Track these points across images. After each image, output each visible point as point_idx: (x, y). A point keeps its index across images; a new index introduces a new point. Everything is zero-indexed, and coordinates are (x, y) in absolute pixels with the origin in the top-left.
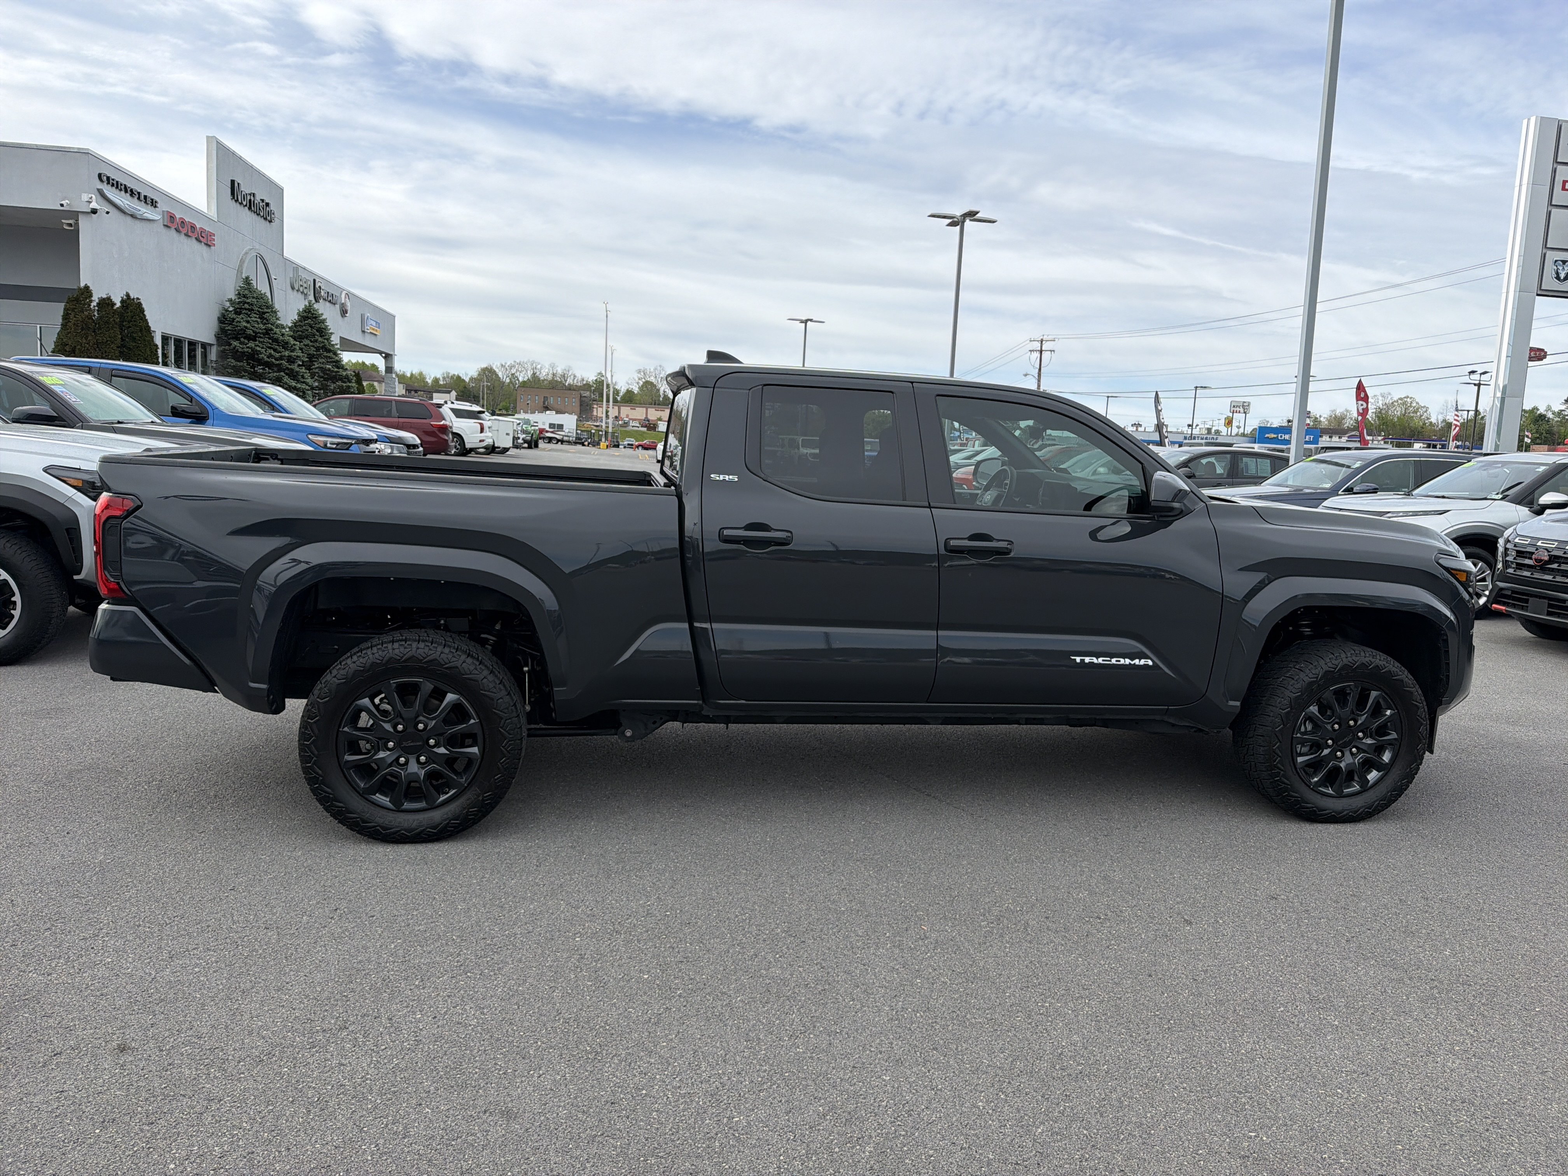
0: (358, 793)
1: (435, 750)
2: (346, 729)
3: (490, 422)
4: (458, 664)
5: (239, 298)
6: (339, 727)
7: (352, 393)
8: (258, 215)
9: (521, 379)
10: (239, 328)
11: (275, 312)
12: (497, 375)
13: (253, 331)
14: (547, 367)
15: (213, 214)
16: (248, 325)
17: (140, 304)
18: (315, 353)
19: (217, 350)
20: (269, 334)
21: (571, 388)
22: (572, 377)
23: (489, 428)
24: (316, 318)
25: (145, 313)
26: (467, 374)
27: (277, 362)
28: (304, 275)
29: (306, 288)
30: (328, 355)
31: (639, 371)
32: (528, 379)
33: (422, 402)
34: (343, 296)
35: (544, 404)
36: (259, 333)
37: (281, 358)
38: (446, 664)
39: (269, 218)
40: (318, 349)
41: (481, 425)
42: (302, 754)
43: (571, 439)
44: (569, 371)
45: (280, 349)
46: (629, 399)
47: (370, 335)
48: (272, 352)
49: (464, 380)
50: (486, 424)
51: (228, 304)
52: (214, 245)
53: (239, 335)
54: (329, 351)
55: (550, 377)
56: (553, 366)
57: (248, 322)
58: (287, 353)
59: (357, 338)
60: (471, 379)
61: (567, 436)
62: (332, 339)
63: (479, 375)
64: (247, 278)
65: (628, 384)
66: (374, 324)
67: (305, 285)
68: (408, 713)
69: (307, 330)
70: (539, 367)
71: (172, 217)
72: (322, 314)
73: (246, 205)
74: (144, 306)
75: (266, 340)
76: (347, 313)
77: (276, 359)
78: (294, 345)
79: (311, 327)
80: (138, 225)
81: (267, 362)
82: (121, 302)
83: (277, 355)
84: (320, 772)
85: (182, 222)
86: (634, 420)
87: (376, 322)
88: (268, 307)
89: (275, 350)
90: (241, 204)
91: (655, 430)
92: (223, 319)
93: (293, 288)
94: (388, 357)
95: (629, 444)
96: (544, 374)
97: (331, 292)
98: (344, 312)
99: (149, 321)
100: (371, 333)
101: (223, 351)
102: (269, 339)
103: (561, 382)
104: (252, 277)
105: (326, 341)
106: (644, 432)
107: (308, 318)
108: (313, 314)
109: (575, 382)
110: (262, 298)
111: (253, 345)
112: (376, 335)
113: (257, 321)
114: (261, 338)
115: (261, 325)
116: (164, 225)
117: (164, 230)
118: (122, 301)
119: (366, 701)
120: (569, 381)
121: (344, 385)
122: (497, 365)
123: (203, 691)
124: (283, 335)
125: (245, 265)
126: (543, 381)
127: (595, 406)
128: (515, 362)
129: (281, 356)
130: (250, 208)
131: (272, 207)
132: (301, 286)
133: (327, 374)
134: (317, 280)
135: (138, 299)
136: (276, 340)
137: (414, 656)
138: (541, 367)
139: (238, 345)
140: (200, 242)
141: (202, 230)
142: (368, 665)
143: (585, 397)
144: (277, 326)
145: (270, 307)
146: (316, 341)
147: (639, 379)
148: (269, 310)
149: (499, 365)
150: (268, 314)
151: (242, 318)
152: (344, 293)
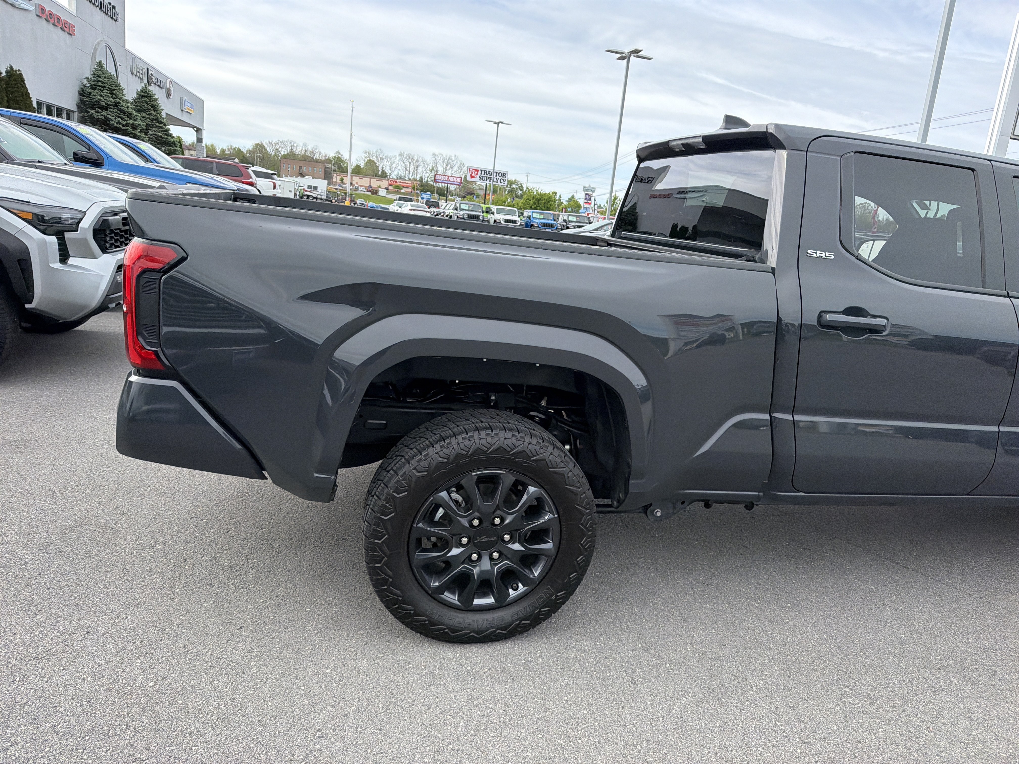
0: (427, 593)
1: (510, 546)
2: (420, 525)
3: (280, 182)
4: (546, 455)
5: (94, 77)
6: (413, 523)
7: (177, 155)
8: (107, 14)
9: (282, 153)
10: (95, 100)
11: (122, 90)
12: (266, 150)
13: (106, 103)
14: (301, 145)
15: (73, 9)
16: (102, 98)
17: (21, 75)
18: (150, 123)
19: (78, 116)
20: (117, 106)
21: (317, 161)
22: (319, 153)
23: (279, 186)
24: (150, 97)
25: (25, 82)
26: (245, 147)
27: (124, 128)
28: (140, 64)
29: (142, 74)
30: (160, 125)
31: (365, 152)
32: (288, 153)
33: (235, 164)
34: (168, 82)
35: (299, 171)
36: (110, 105)
37: (127, 125)
38: (534, 456)
39: (115, 18)
40: (152, 120)
41: (274, 183)
42: (371, 553)
43: (323, 197)
44: (316, 149)
45: (126, 118)
46: (357, 171)
47: (187, 113)
48: (120, 120)
49: (242, 152)
50: (278, 183)
51: (85, 82)
52: (75, 35)
53: (95, 105)
54: (161, 122)
55: (303, 153)
56: (305, 145)
57: (101, 96)
58: (131, 122)
59: (177, 114)
60: (249, 151)
61: (320, 195)
62: (162, 114)
63: (253, 148)
64: (100, 62)
65: (357, 160)
66: (190, 105)
67: (141, 72)
68: (486, 506)
69: (144, 106)
70: (295, 145)
71: (43, 10)
72: (155, 95)
73: (98, 6)
74: (24, 76)
75: (115, 110)
76: (170, 96)
77: (123, 126)
78: (137, 116)
79: (147, 103)
80: (16, 12)
81: (116, 127)
82: (5, 72)
83: (124, 123)
84: (390, 573)
85: (50, 14)
86: (361, 186)
87: (191, 104)
88: (116, 86)
89: (122, 119)
90: (94, 4)
91: (377, 195)
92: (82, 93)
93: (132, 73)
94: (198, 130)
95: (360, 204)
96: (299, 150)
97: (159, 79)
98: (168, 95)
99: (28, 88)
100: (187, 112)
101: (83, 117)
102: (118, 110)
103: (310, 157)
104: (104, 62)
105: (158, 115)
106: (369, 196)
107: (145, 96)
108: (148, 94)
109: (320, 157)
110: (111, 78)
111: (106, 114)
112: (190, 114)
113: (108, 96)
114: (111, 108)
115: (111, 99)
116: (37, 15)
117: (36, 18)
118: (7, 72)
119: (444, 494)
120: (317, 156)
121: (172, 148)
122: (266, 142)
123: (250, 478)
124: (128, 107)
125: (98, 52)
126: (298, 155)
127: (335, 175)
128: (279, 140)
129: (127, 123)
130: (101, 8)
131: (117, 9)
132: (139, 72)
133: (159, 140)
134: (150, 69)
135: (19, 70)
136: (123, 111)
137: (501, 447)
138: (297, 145)
139: (94, 113)
140: (64, 31)
141: (66, 23)
142: (452, 457)
143: (328, 168)
144: (123, 101)
145: (118, 85)
146: (151, 114)
147: (365, 158)
148: (117, 88)
149: (267, 142)
150: (116, 91)
151: (97, 93)
152: (169, 80)
